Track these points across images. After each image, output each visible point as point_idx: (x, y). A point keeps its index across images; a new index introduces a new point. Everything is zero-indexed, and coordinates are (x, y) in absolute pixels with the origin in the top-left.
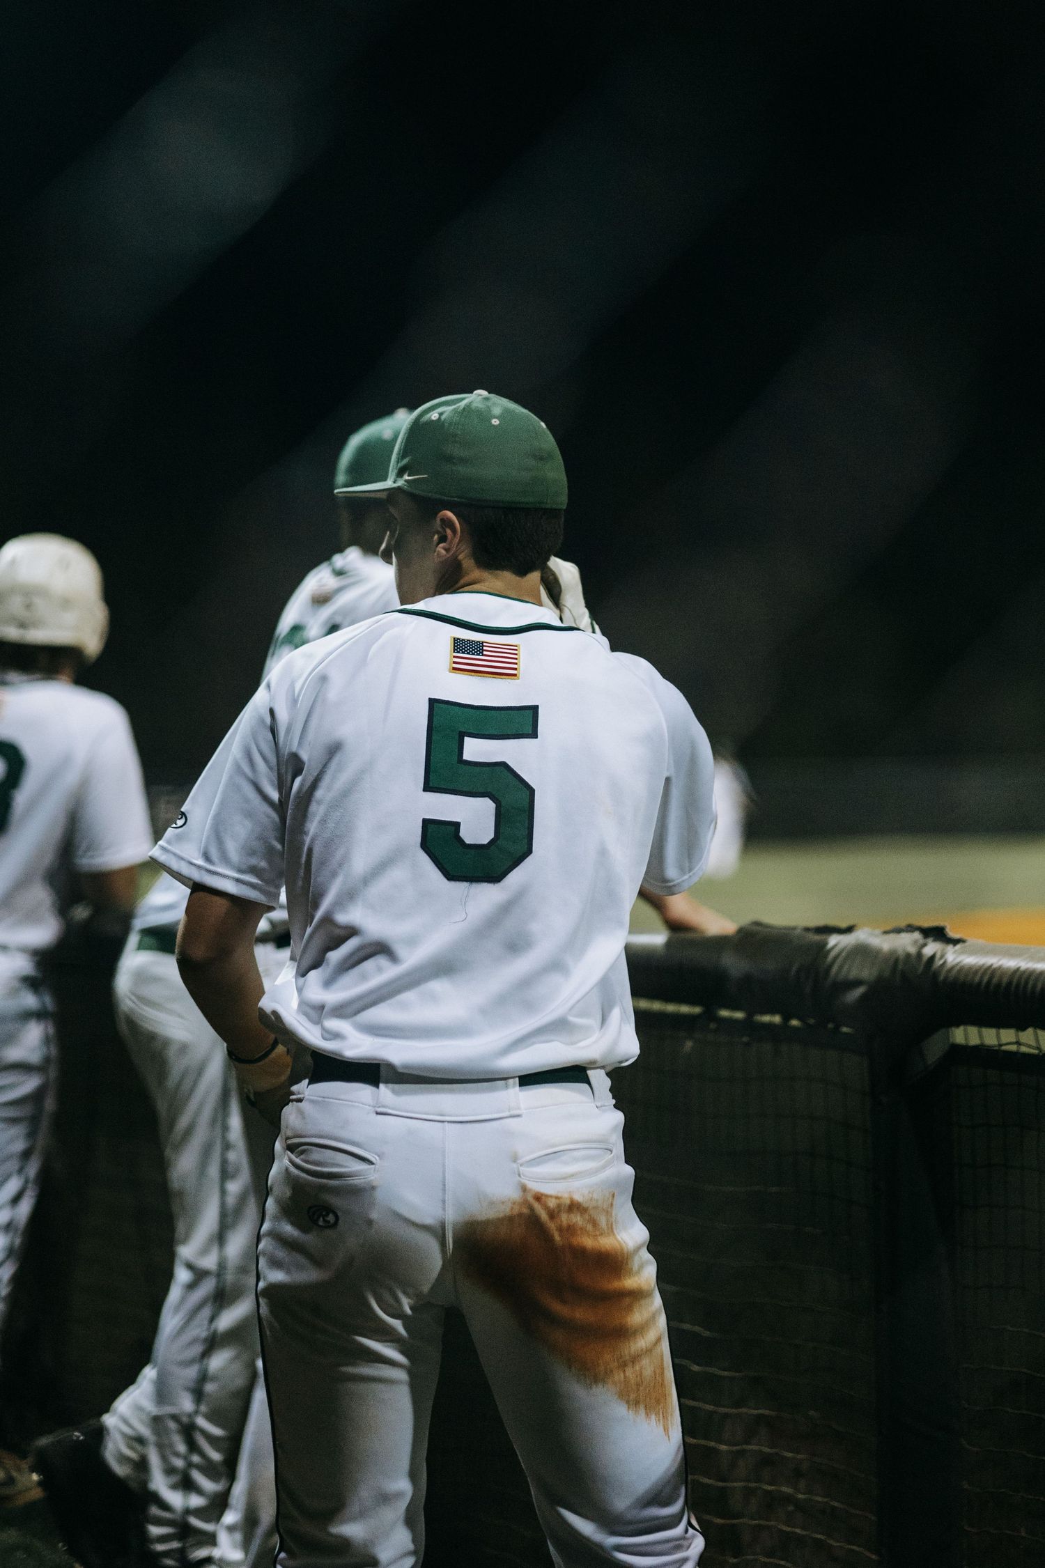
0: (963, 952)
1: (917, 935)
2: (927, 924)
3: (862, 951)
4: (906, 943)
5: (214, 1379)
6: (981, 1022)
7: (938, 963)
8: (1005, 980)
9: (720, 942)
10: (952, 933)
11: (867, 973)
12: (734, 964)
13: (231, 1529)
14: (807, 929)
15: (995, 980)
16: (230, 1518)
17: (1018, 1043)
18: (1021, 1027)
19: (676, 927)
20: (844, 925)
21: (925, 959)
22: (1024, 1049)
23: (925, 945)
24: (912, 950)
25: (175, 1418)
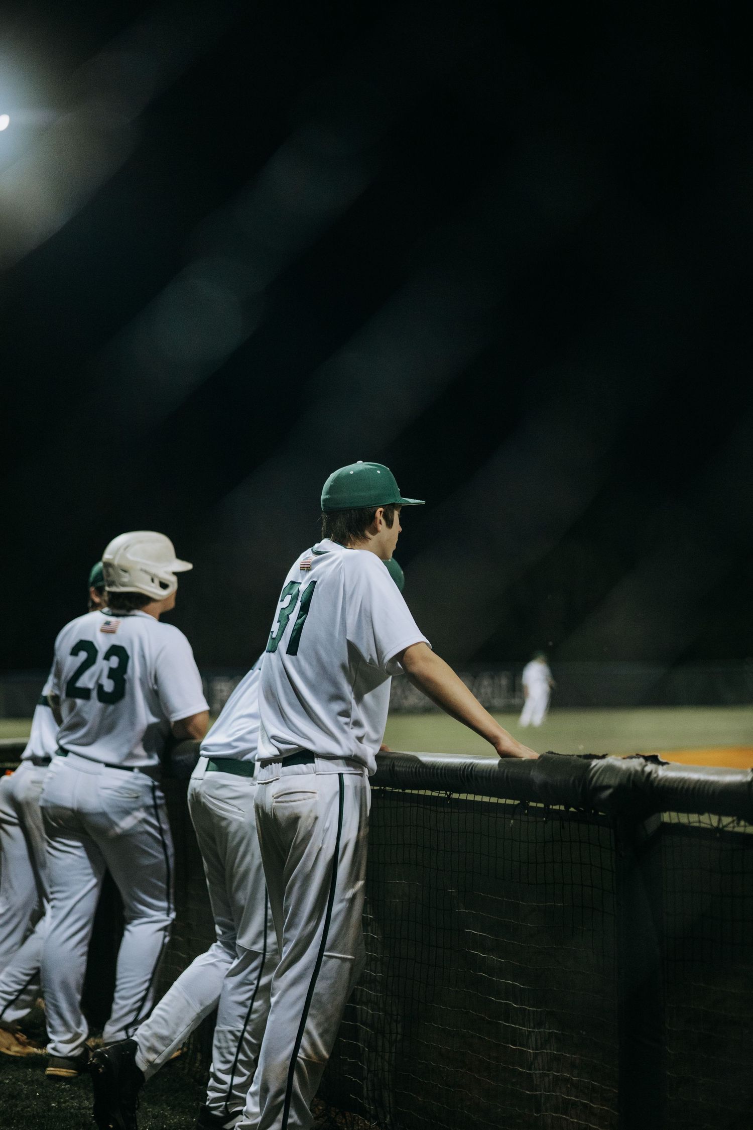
0: (668, 770)
1: (642, 760)
2: (647, 754)
3: (610, 769)
4: (636, 764)
5: (256, 1011)
6: (679, 810)
7: (654, 775)
8: (692, 786)
9: (531, 763)
10: (661, 759)
11: (614, 781)
12: (537, 776)
13: (253, 1094)
14: (579, 756)
15: (686, 786)
16: (253, 1088)
17: (700, 822)
18: (701, 813)
19: (504, 755)
20: (601, 755)
21: (646, 774)
22: (703, 825)
23: (646, 765)
24: (639, 768)
25: (231, 1032)
